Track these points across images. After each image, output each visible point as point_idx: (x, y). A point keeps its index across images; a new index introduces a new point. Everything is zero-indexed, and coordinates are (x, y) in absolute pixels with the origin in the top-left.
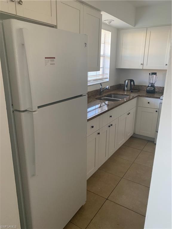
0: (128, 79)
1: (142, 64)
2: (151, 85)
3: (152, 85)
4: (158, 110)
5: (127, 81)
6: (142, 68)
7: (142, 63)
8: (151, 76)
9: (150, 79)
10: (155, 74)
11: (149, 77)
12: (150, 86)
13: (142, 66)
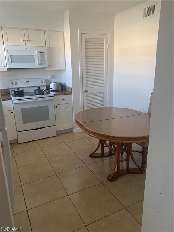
4: (13, 111)
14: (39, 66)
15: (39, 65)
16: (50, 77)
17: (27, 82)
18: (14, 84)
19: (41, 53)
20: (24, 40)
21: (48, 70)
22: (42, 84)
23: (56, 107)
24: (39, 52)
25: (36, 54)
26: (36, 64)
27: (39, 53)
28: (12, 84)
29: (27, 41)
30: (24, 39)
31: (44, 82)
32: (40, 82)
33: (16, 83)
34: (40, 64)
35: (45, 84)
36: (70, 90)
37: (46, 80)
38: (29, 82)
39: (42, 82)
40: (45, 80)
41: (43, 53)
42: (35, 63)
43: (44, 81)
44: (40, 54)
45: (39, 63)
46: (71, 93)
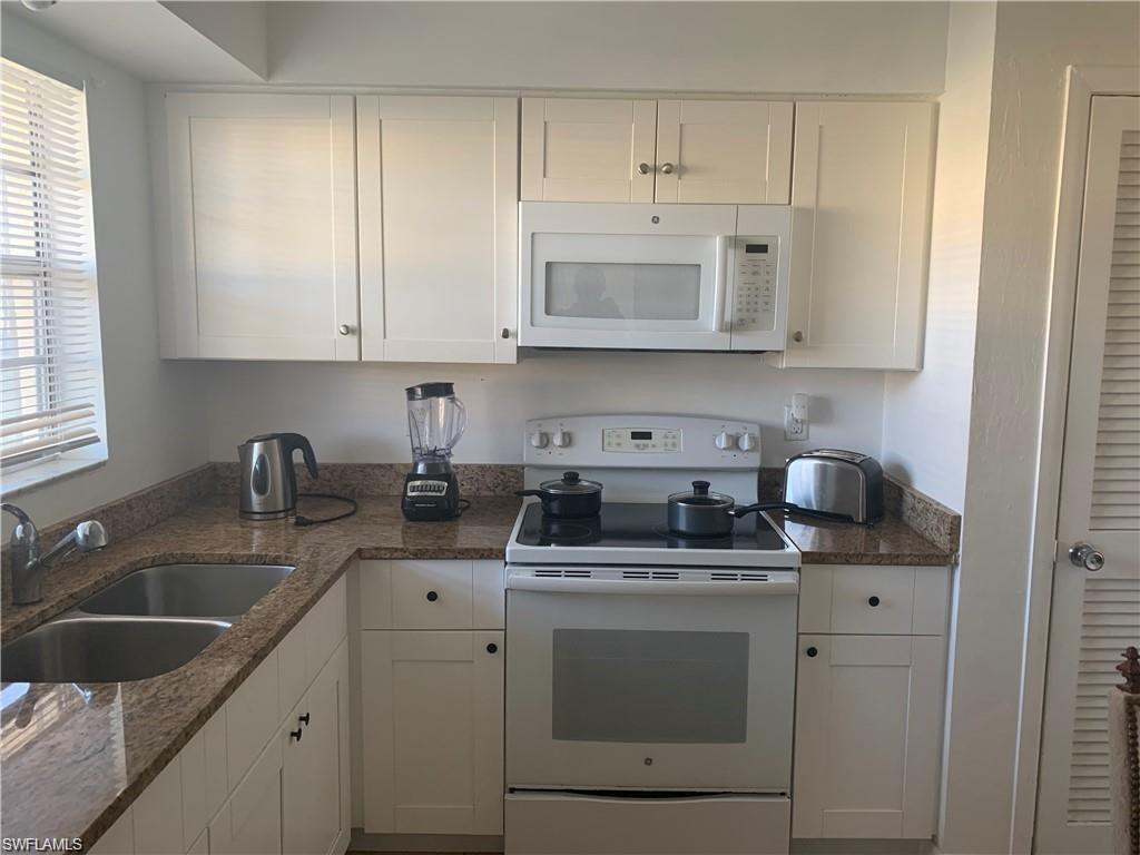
0: (269, 432)
1: (348, 330)
2: (428, 467)
3: (438, 466)
4: (498, 638)
5: (257, 446)
6: (356, 359)
7: (353, 323)
8: (418, 404)
9: (414, 425)
10: (445, 390)
11: (411, 414)
12: (421, 469)
13: (353, 339)
14: (726, 336)
15: (721, 330)
16: (799, 414)
17: (636, 436)
18: (557, 441)
19: (752, 249)
20: (644, 169)
21: (783, 364)
22: (730, 454)
23: (812, 652)
24: (732, 242)
25: (714, 256)
26: (707, 327)
27: (731, 252)
28: (545, 441)
29: (667, 172)
30: (650, 163)
31: (745, 444)
32: (722, 442)
33: (568, 440)
34: (730, 328)
35: (755, 461)
36: (944, 529)
37: (764, 429)
38: (647, 436)
39: (734, 443)
40: (757, 433)
41: (763, 249)
42: (696, 317)
43: (752, 438)
44: (737, 257)
45: (728, 318)
46: (945, 559)
